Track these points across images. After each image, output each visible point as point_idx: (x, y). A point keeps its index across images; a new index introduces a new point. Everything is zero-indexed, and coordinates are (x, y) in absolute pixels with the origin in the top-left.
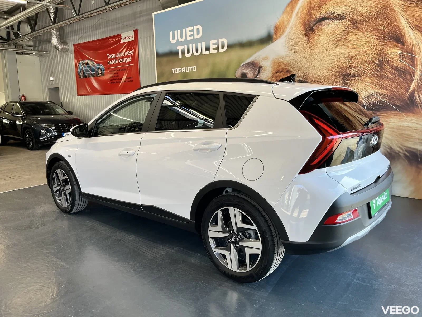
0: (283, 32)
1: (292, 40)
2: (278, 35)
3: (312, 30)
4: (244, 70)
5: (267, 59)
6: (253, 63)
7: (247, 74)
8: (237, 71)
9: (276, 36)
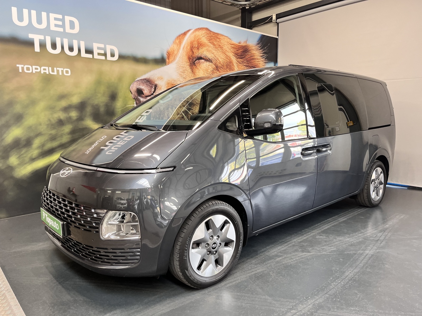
0: (174, 59)
1: (181, 68)
2: (170, 60)
3: (194, 64)
4: (140, 85)
5: (162, 79)
6: (148, 80)
7: (143, 90)
8: (132, 85)
9: (169, 61)
